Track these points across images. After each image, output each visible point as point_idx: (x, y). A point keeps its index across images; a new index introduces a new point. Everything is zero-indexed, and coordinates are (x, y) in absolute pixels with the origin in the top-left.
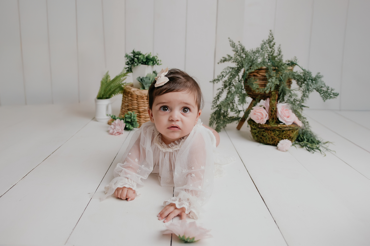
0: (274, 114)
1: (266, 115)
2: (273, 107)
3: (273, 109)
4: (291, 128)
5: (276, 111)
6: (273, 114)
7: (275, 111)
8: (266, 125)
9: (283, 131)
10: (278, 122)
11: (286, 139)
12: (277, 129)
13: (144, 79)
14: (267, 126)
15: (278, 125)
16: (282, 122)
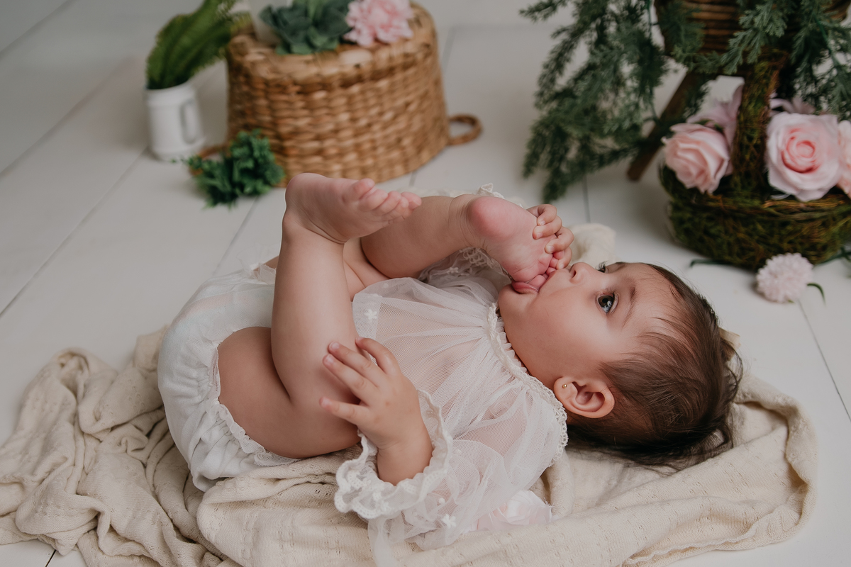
0: (751, 159)
1: (722, 161)
2: (748, 132)
3: (750, 139)
4: (817, 215)
5: (762, 148)
6: (748, 157)
7: (756, 146)
8: (719, 197)
9: (784, 224)
10: (767, 191)
11: (794, 251)
12: (760, 217)
13: (286, 16)
14: (721, 204)
15: (763, 203)
16: (781, 193)
